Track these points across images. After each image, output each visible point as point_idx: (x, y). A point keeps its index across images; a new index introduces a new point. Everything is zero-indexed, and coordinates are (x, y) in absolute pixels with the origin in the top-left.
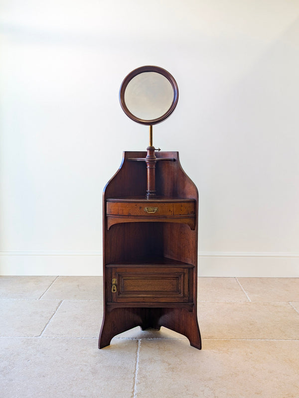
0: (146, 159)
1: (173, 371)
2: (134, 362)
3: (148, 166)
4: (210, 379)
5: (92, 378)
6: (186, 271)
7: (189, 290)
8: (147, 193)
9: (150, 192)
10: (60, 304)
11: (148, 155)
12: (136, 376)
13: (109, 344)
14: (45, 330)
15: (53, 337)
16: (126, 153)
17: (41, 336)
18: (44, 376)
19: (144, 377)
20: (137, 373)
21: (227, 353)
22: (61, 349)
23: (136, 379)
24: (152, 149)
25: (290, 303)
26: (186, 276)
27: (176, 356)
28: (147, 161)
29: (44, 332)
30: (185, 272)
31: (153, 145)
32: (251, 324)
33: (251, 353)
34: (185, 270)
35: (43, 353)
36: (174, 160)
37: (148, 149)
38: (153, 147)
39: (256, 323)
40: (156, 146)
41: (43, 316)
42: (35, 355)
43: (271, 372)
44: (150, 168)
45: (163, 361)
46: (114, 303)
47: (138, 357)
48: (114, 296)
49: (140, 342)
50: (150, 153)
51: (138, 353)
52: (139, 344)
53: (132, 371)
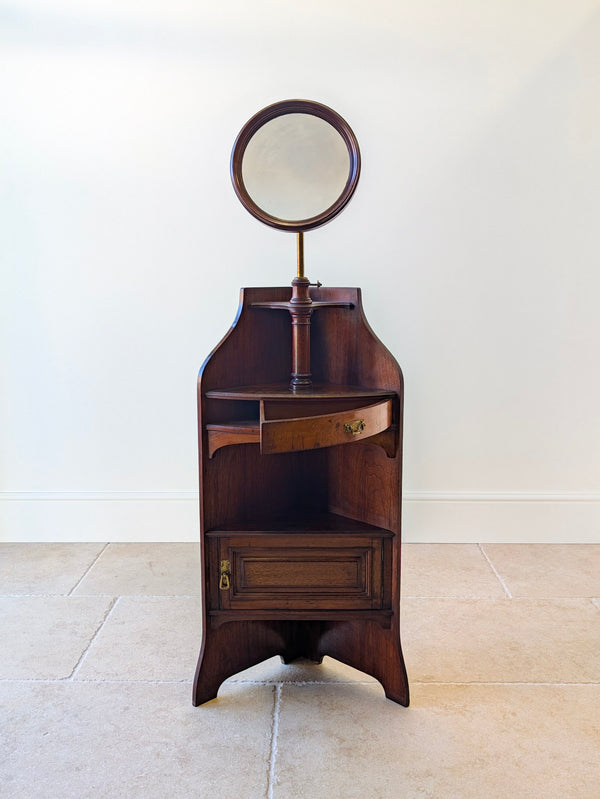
0: (289, 305)
1: (350, 756)
2: (269, 735)
3: (295, 321)
4: (428, 774)
5: (181, 772)
6: (376, 543)
7: (382, 585)
8: (293, 378)
9: (298, 377)
10: (112, 605)
11: (295, 295)
12: (273, 766)
13: (215, 696)
14: (80, 666)
15: (98, 682)
16: (247, 292)
17: (72, 679)
18: (78, 769)
19: (288, 770)
20: (274, 760)
21: (464, 715)
22: (114, 708)
23: (272, 773)
24: (302, 283)
25: (594, 600)
26: (378, 554)
27: (355, 722)
28: (292, 311)
29: (77, 670)
30: (374, 545)
31: (306, 275)
32: (513, 649)
33: (514, 714)
34: (376, 541)
35: (76, 716)
36: (352, 306)
37: (293, 284)
38: (306, 280)
39: (524, 645)
40: (312, 277)
41: (76, 633)
42: (59, 721)
43: (555, 757)
44: (299, 326)
45: (329, 734)
46: (226, 612)
47: (277, 725)
48: (225, 597)
49: (279, 691)
50: (299, 293)
51: (276, 714)
52: (279, 695)
53: (263, 756)
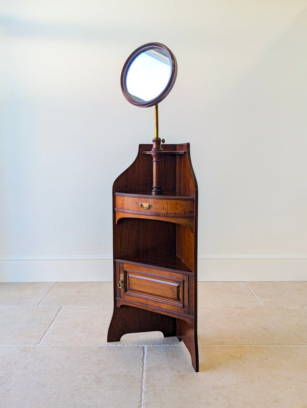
1: (183, 379)
2: (141, 370)
7: (189, 301)
9: (156, 188)
15: (53, 345)
16: (141, 146)
17: (40, 344)
21: (241, 360)
22: (61, 357)
26: (186, 284)
28: (153, 154)
29: (43, 339)
30: (185, 279)
37: (153, 142)
42: (34, 364)
44: (156, 161)
45: (172, 369)
47: (145, 365)
49: (146, 349)
50: (156, 146)
51: (145, 360)
52: (146, 352)
53: (138, 379)
